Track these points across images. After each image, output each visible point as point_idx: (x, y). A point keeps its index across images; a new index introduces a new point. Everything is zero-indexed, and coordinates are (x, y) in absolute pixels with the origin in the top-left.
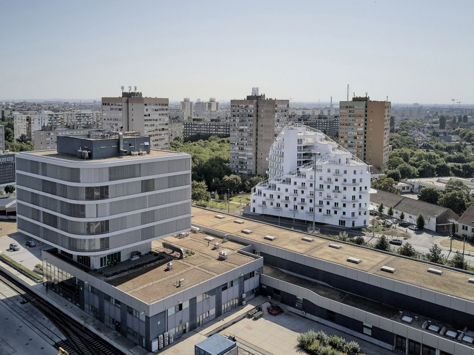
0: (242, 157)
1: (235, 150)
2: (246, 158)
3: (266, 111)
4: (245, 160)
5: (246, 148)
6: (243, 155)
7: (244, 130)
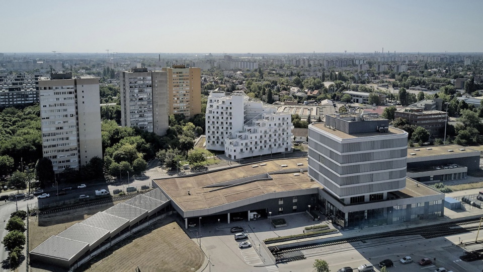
0: (143, 123)
1: (135, 118)
2: (146, 123)
3: (160, 81)
4: (145, 125)
5: (146, 115)
6: (143, 121)
7: (144, 99)
